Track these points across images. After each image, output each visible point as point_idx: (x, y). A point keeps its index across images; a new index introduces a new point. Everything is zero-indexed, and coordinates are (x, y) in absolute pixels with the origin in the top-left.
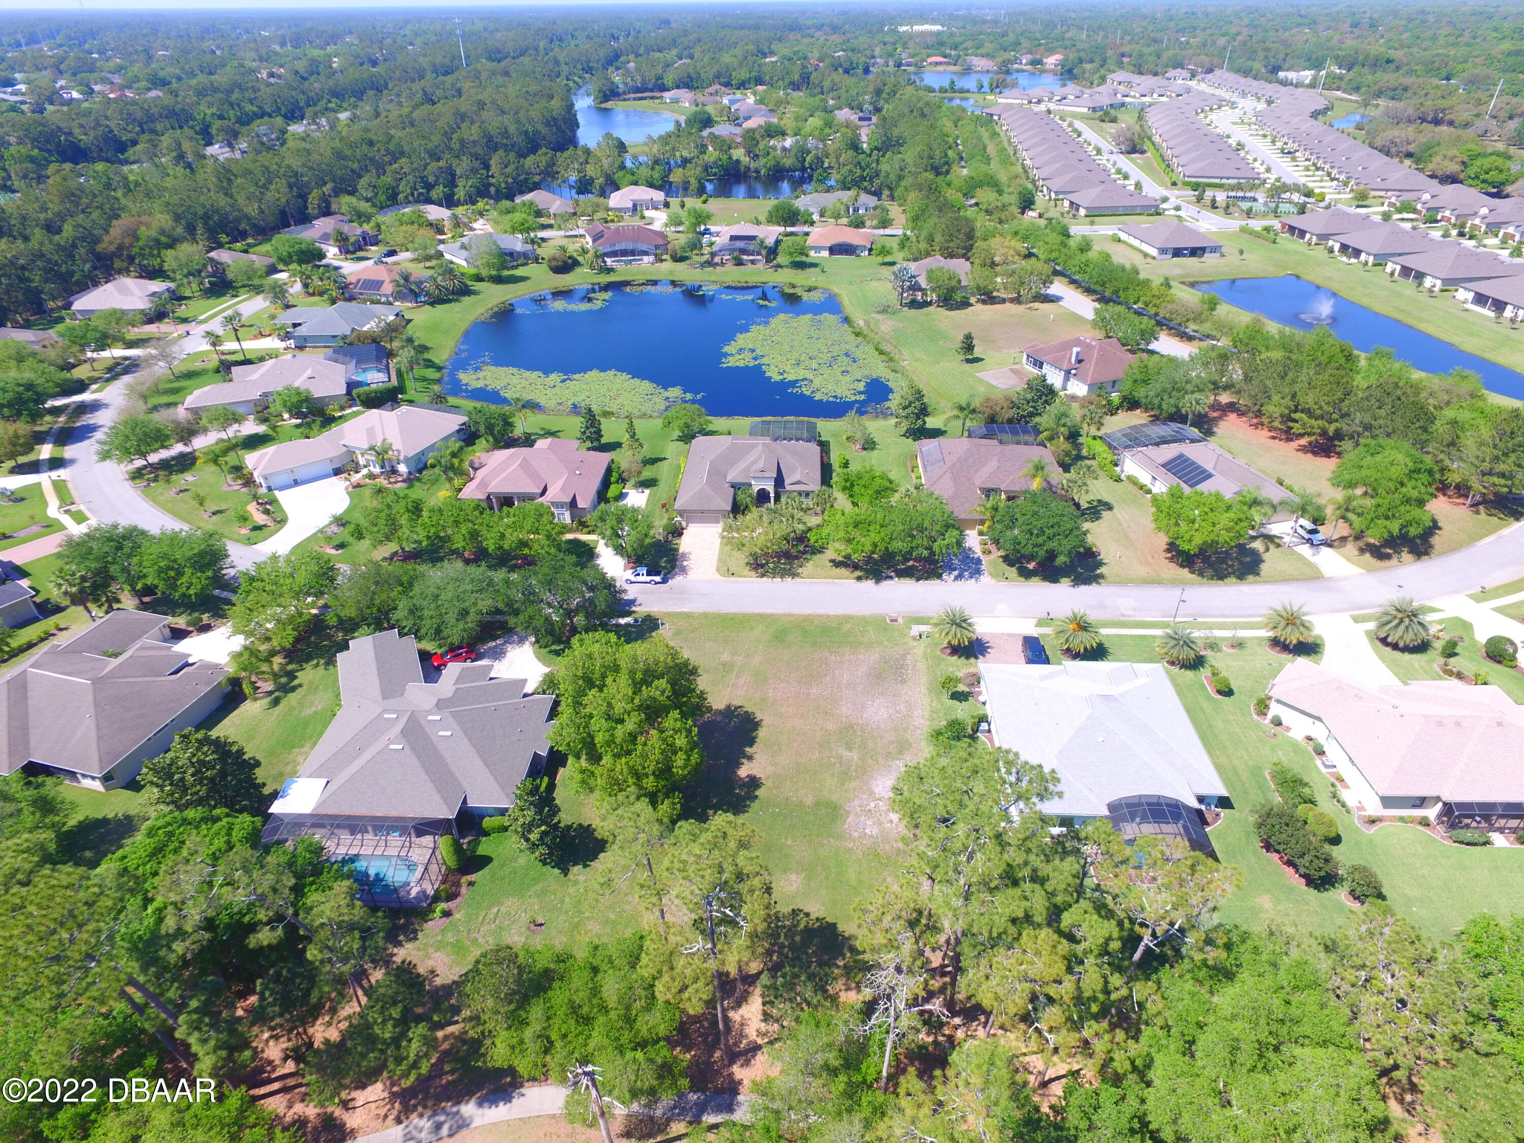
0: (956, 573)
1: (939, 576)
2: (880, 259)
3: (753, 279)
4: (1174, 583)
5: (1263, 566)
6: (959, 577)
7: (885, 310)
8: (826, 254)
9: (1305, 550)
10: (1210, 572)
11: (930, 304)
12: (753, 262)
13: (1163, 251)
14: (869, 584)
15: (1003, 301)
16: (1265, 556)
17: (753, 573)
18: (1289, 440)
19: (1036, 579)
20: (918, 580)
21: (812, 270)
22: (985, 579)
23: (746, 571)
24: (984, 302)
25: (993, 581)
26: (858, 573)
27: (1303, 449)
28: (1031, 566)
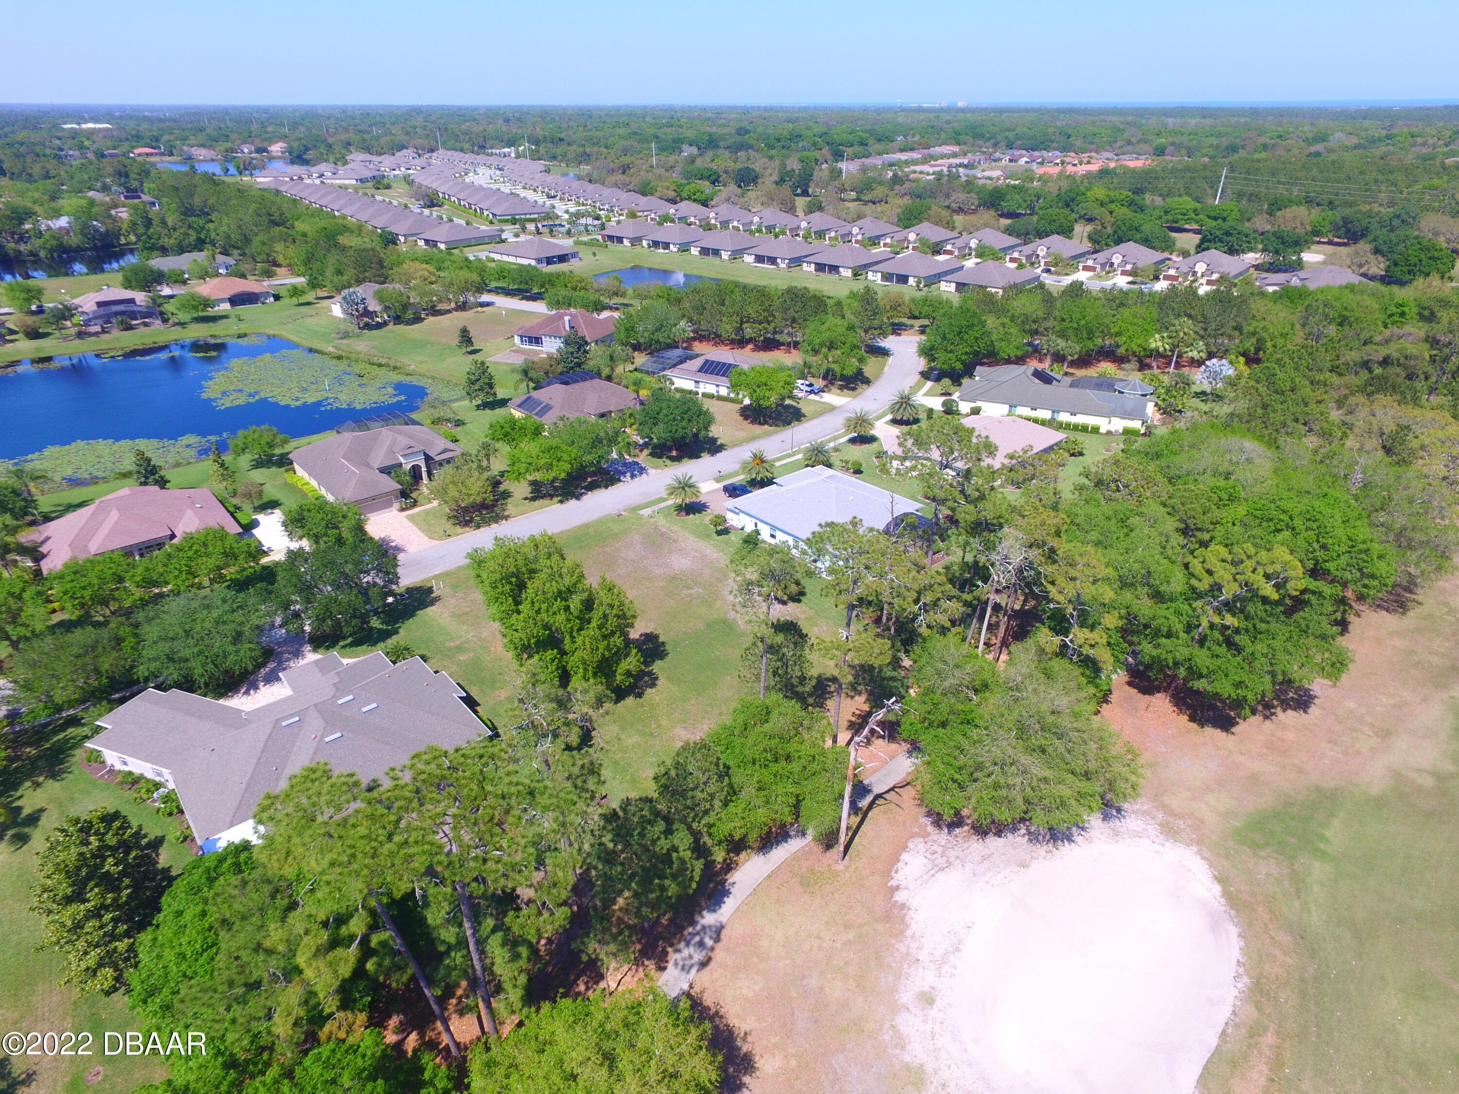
0: (628, 474)
1: (620, 480)
2: (295, 300)
3: (161, 340)
4: (768, 435)
5: (803, 411)
6: (633, 476)
7: (346, 335)
8: (226, 306)
9: (812, 397)
10: (780, 423)
11: (385, 324)
12: (146, 325)
13: (539, 261)
14: (572, 503)
15: (449, 311)
16: (799, 406)
17: (467, 529)
18: (743, 347)
19: (685, 460)
20: (607, 487)
21: (225, 320)
22: (652, 471)
23: (459, 529)
24: (433, 315)
25: (659, 471)
26: (556, 499)
27: (753, 350)
28: (674, 453)
